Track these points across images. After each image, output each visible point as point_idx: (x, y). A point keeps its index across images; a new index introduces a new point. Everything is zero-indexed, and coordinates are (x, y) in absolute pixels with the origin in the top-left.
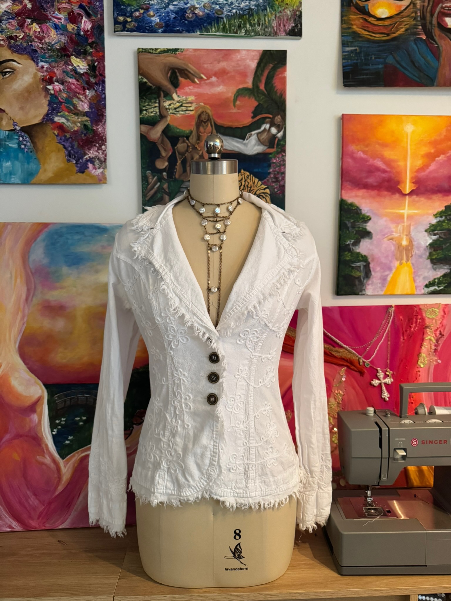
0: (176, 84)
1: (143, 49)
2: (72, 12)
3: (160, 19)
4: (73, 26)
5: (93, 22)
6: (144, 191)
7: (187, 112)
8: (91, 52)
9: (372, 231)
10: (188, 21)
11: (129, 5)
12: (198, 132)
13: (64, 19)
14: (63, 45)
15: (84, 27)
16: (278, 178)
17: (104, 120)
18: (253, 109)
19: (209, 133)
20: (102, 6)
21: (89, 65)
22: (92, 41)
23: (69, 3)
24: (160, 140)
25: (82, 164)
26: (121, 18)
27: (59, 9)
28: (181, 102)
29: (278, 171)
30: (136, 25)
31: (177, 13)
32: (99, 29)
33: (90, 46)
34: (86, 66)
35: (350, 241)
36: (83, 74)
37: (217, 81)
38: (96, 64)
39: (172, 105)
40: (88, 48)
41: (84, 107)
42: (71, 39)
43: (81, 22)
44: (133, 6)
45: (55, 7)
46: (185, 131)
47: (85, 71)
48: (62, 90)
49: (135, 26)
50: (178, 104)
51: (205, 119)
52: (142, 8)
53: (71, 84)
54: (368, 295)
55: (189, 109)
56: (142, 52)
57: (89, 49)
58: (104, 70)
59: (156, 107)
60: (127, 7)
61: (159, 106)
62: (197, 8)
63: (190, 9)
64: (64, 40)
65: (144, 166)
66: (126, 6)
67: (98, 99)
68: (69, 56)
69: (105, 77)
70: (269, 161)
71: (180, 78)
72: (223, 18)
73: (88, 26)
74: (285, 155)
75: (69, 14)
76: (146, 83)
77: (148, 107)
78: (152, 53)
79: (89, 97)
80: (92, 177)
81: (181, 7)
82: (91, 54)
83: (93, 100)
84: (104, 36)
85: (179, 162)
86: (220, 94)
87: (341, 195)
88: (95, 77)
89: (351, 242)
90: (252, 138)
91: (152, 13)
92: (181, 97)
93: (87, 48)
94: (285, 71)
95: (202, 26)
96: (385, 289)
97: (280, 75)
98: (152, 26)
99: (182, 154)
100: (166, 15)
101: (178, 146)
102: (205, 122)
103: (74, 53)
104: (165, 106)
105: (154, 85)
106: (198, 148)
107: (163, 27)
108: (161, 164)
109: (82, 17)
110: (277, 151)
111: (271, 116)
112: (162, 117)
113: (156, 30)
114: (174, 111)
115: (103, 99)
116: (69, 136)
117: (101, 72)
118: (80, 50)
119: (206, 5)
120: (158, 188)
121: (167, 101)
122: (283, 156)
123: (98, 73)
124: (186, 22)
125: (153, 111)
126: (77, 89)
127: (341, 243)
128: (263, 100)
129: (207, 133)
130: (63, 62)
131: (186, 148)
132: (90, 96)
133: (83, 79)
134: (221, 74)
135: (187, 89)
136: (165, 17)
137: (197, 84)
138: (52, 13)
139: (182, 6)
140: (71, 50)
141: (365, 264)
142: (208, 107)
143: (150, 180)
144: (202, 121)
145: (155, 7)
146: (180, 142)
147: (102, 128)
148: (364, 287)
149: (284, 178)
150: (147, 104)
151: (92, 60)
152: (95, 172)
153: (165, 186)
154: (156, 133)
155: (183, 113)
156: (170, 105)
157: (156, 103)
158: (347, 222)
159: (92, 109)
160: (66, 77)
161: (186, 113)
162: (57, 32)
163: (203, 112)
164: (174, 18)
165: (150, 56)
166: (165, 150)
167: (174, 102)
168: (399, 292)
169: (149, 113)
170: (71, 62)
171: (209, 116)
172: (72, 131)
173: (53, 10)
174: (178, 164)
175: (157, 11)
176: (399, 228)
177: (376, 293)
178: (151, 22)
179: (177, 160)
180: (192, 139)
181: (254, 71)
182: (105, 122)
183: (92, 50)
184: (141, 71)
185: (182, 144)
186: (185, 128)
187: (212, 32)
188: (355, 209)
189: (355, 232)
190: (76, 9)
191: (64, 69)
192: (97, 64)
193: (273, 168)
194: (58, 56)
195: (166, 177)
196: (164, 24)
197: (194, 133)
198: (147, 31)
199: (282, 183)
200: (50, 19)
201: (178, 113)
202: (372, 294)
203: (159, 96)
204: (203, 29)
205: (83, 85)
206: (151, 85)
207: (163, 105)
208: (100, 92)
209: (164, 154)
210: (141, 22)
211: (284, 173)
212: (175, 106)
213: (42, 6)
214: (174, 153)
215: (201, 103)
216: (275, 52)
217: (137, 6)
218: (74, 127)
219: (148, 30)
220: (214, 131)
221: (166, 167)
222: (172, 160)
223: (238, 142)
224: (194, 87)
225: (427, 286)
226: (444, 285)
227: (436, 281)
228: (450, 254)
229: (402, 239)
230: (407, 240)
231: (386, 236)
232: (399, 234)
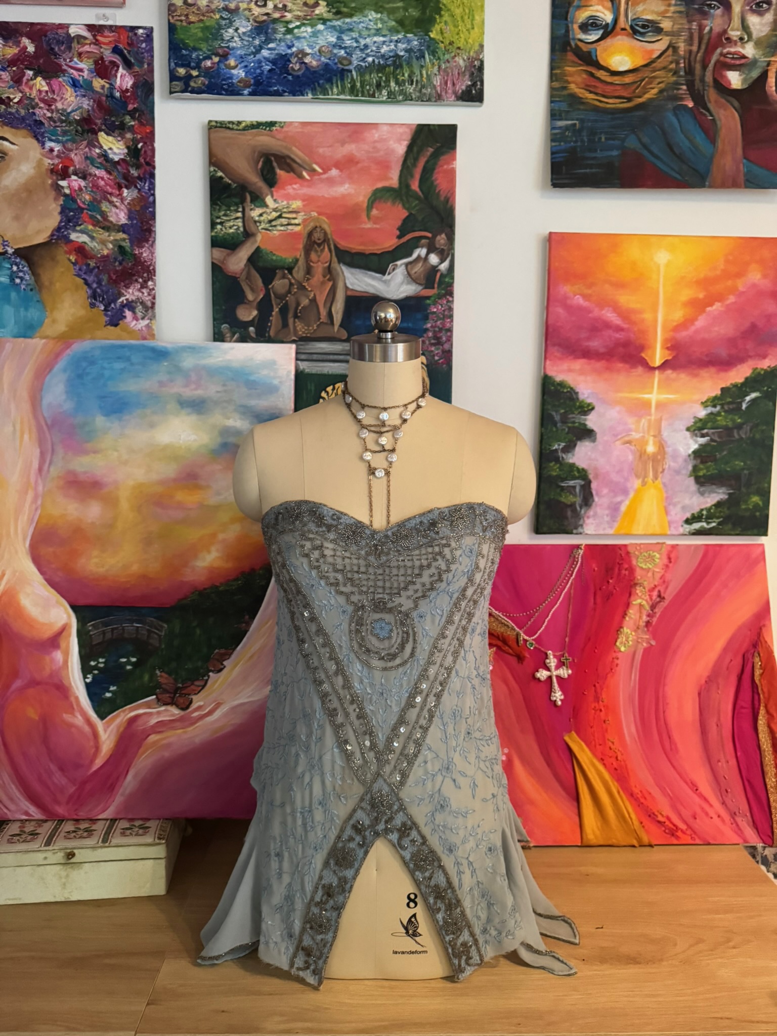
0: (271, 181)
1: (216, 122)
2: (102, 58)
3: (246, 73)
4: (102, 82)
5: (135, 76)
7: (290, 227)
8: (133, 126)
9: (595, 429)
10: (293, 76)
11: (195, 49)
12: (307, 262)
13: (88, 70)
14: (87, 114)
15: (121, 84)
16: (441, 338)
17: (151, 239)
18: (400, 223)
19: (326, 263)
20: (151, 50)
21: (128, 147)
22: (134, 108)
23: (96, 45)
24: (244, 273)
25: (114, 311)
26: (182, 71)
27: (80, 55)
28: (280, 210)
29: (441, 326)
30: (207, 83)
31: (274, 62)
32: (145, 88)
33: (130, 115)
34: (123, 149)
35: (559, 445)
36: (118, 163)
37: (340, 176)
38: (140, 146)
39: (265, 215)
40: (128, 118)
41: (120, 216)
42: (99, 104)
43: (116, 76)
44: (201, 50)
45: (73, 51)
46: (285, 259)
47: (122, 157)
48: (84, 189)
49: (204, 84)
50: (275, 214)
51: (319, 239)
52: (217, 55)
53: (98, 178)
54: (587, 534)
55: (293, 221)
56: (216, 127)
57: (128, 120)
58: (153, 156)
59: (237, 218)
60: (192, 52)
61: (243, 218)
62: (308, 54)
63: (297, 56)
64: (88, 105)
65: (217, 317)
66: (189, 50)
67: (142, 204)
68: (95, 133)
69: (154, 168)
70: (426, 309)
71: (278, 171)
72: (350, 71)
73: (127, 83)
74: (453, 301)
75: (96, 63)
76: (221, 178)
77: (225, 218)
78: (232, 129)
79: (128, 201)
80: (131, 333)
81: (281, 52)
82: (131, 129)
83: (135, 205)
84: (153, 99)
85: (276, 310)
86: (344, 196)
87: (545, 368)
88: (138, 166)
89: (561, 447)
90: (397, 271)
91: (232, 62)
93: (125, 119)
94: (454, 158)
95: (316, 84)
96: (616, 525)
97: (445, 167)
98: (233, 84)
99: (281, 297)
100: (257, 65)
101: (273, 283)
102: (319, 245)
103: (103, 127)
104: (252, 218)
105: (234, 182)
106: (307, 287)
107: (251, 85)
108: (247, 314)
109: (118, 67)
110: (439, 294)
111: (429, 235)
112: (248, 235)
113: (240, 90)
114: (268, 225)
115: (150, 203)
116: (94, 265)
117: (148, 160)
118: (114, 122)
119: (323, 48)
121: (257, 209)
122: (448, 301)
123: (142, 161)
124: (290, 77)
125: (234, 225)
126: (108, 187)
127: (543, 447)
128: (417, 208)
129: (322, 263)
130: (85, 143)
131: (287, 288)
132: (129, 198)
133: (118, 170)
134: (347, 164)
135: (290, 190)
136: (255, 69)
137: (307, 180)
138: (68, 60)
139: (284, 51)
140: (99, 122)
141: (583, 483)
142: (325, 219)
144: (315, 242)
145: (239, 52)
146: (278, 276)
147: (148, 251)
148: (582, 520)
149: (450, 339)
150: (223, 213)
151: (133, 140)
152: (136, 325)
154: (238, 262)
155: (282, 228)
156: (261, 215)
157: (239, 212)
158: (554, 413)
159: (132, 221)
160: (91, 166)
161: (288, 229)
162: (76, 92)
163: (316, 227)
164: (270, 71)
165: (228, 133)
166: (252, 290)
167: (268, 211)
168: (640, 532)
169: (226, 228)
170: (98, 142)
171: (325, 234)
172: (99, 256)
173: (70, 55)
174: (274, 313)
175: (241, 60)
176: (642, 424)
177: (601, 532)
178: (231, 78)
179: (272, 306)
180: (298, 272)
181: (402, 159)
182: (154, 242)
183: (133, 123)
184: (213, 160)
185: (281, 281)
186: (285, 255)
187: (332, 94)
188: (568, 392)
189: (567, 430)
190: (108, 55)
191: (87, 153)
192: (142, 147)
193: (431, 321)
194: (77, 131)
195: (253, 335)
196: (252, 81)
197: (301, 263)
198: (224, 92)
199: (446, 346)
200: (65, 70)
201: (274, 228)
202: (594, 533)
203: (243, 201)
204: (318, 88)
205: (117, 180)
206: (230, 182)
207: (250, 216)
208: (146, 193)
209: (250, 296)
210: (214, 78)
211: (450, 330)
212: (270, 218)
213: (52, 49)
214: (267, 296)
216: (437, 128)
217: (209, 50)
218: (102, 249)
219: (226, 90)
220: (335, 259)
221: (254, 319)
223: (374, 278)
224: (301, 185)
225: (688, 522)
226: (717, 521)
227: (704, 512)
228: (729, 469)
229: (646, 443)
230: (654, 443)
231: (619, 437)
232: (641, 435)
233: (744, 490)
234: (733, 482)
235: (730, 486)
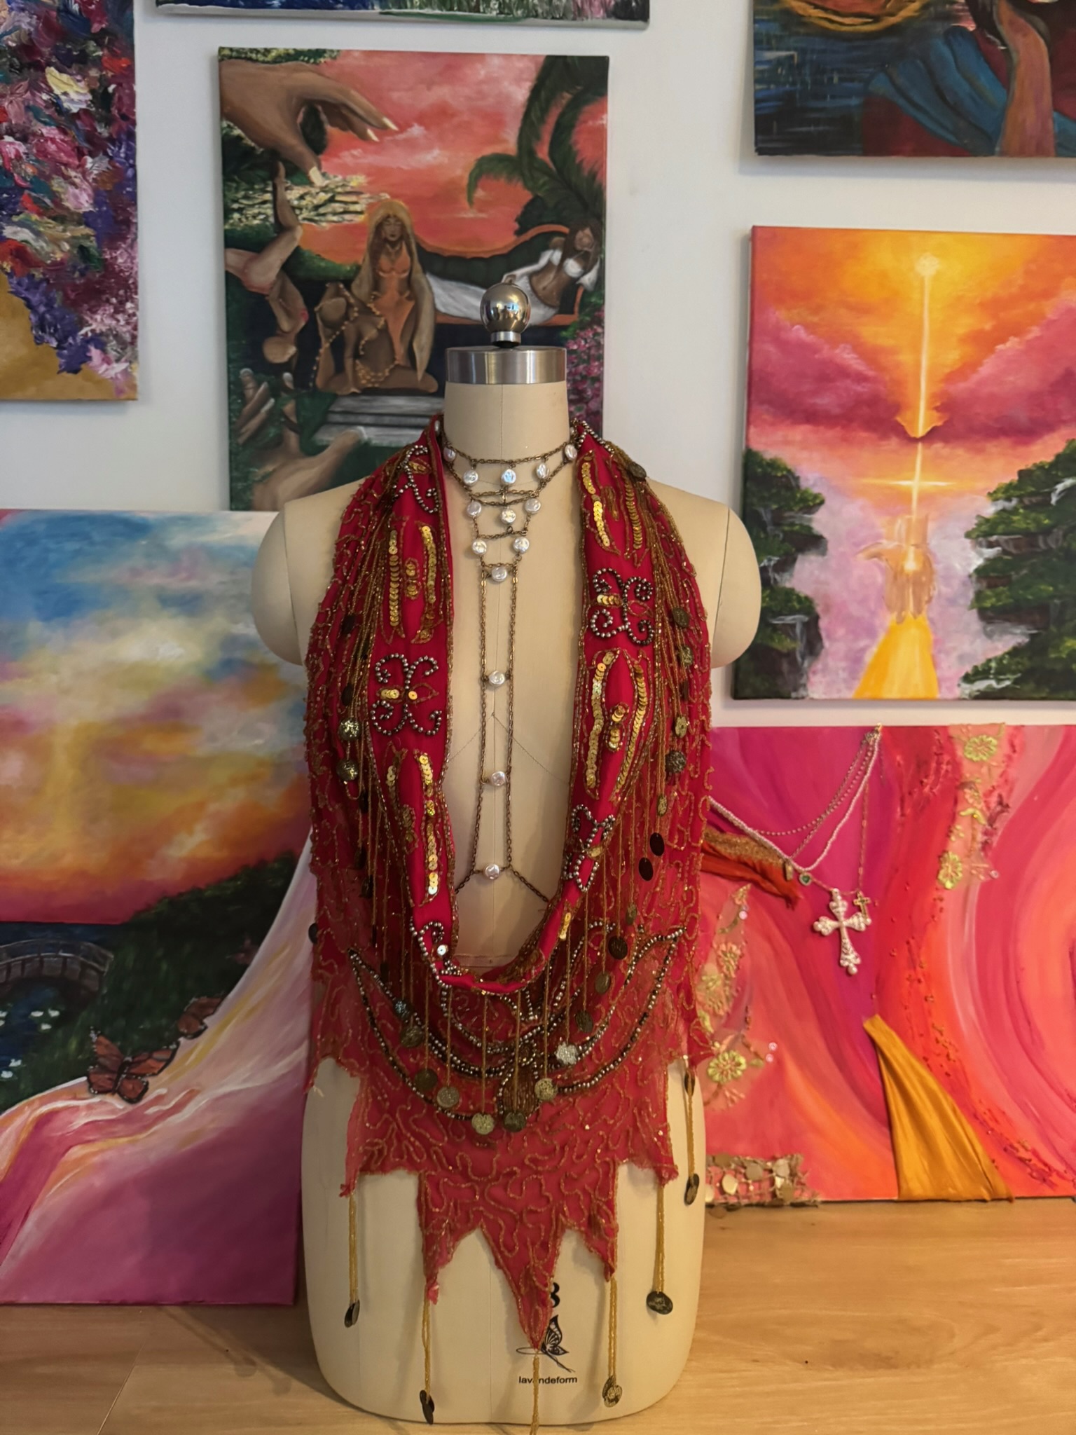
1: (232, 50)
6: (234, 419)
7: (347, 217)
8: (100, 58)
9: (825, 535)
12: (374, 270)
14: (27, 38)
16: (584, 391)
17: (130, 236)
18: (519, 211)
19: (404, 272)
21: (92, 92)
22: (102, 30)
24: (276, 289)
25: (73, 348)
28: (332, 190)
29: (584, 373)
33: (96, 41)
34: (85, 94)
35: (770, 560)
36: (77, 115)
38: (111, 88)
39: (308, 198)
40: (92, 45)
41: (80, 199)
42: (46, 22)
46: (341, 266)
47: (84, 106)
48: (24, 157)
50: (323, 197)
51: (393, 236)
53: (46, 139)
54: (812, 699)
55: (352, 208)
57: (92, 49)
58: (133, 104)
59: (265, 202)
61: (275, 201)
64: (29, 24)
65: (233, 356)
67: (116, 180)
68: (41, 68)
69: (134, 123)
71: (328, 127)
74: (603, 333)
77: (245, 202)
78: (256, 60)
79: (93, 176)
80: (100, 382)
82: (98, 63)
83: (104, 182)
84: (132, 14)
85: (325, 345)
87: (747, 439)
88: (108, 122)
89: (772, 563)
92: (331, 176)
93: (87, 47)
96: (857, 685)
99: (333, 326)
101: (321, 304)
102: (393, 245)
103: (54, 60)
104: (289, 201)
105: (260, 145)
106: (374, 310)
108: (280, 352)
110: (581, 322)
112: (281, 228)
114: (312, 213)
115: (129, 179)
116: (41, 276)
117: (124, 110)
118: (70, 51)
120: (270, 412)
121: (296, 188)
122: (596, 334)
123: (115, 112)
125: (260, 214)
126: (62, 154)
128: (546, 187)
129: (398, 273)
130: (25, 84)
131: (343, 311)
132: (95, 172)
133: (76, 126)
137: (375, 143)
140: (46, 51)
141: (806, 619)
142: (402, 204)
143: (250, 393)
144: (386, 240)
146: (329, 293)
147: (126, 255)
148: (805, 677)
149: (598, 394)
150: (242, 193)
151: (101, 79)
152: (107, 370)
153: (289, 407)
154: (265, 271)
155: (335, 218)
156: (302, 197)
157: (267, 192)
158: (762, 511)
159: (100, 207)
160: (34, 122)
161: (344, 220)
162: (9, 3)
163: (389, 216)
165: (250, 67)
166: (289, 314)
168: (895, 694)
169: (247, 218)
170: (46, 83)
171: (403, 227)
172: (49, 262)
174: (321, 351)
176: (897, 527)
179: (319, 339)
180: (360, 286)
182: (135, 240)
183: (100, 53)
184: (227, 110)
185: (334, 300)
186: (340, 260)
187: (412, 7)
188: (783, 476)
189: (781, 535)
191: (28, 100)
192: (114, 90)
194: (12, 66)
195: (290, 385)
197: (366, 273)
198: (242, 4)
199: (593, 405)
201: (322, 218)
202: (823, 697)
203: (274, 175)
205: (77, 144)
206: (253, 144)
207: (284, 197)
208: (121, 163)
209: (285, 325)
211: (599, 379)
212: (316, 202)
214: (312, 322)
215: (382, 194)
218: (54, 253)
220: (418, 266)
221: (291, 359)
222: (307, 341)
225: (968, 679)
226: (1013, 677)
227: (993, 664)
228: (1030, 597)
229: (904, 556)
230: (916, 558)
231: (863, 547)
232: (896, 543)
233: (1053, 629)
234: (1037, 617)
235: (1033, 624)
